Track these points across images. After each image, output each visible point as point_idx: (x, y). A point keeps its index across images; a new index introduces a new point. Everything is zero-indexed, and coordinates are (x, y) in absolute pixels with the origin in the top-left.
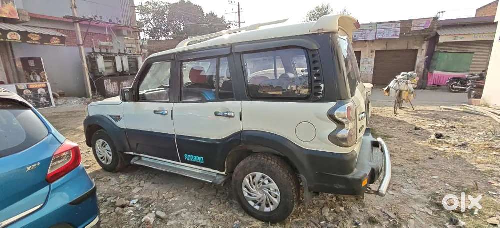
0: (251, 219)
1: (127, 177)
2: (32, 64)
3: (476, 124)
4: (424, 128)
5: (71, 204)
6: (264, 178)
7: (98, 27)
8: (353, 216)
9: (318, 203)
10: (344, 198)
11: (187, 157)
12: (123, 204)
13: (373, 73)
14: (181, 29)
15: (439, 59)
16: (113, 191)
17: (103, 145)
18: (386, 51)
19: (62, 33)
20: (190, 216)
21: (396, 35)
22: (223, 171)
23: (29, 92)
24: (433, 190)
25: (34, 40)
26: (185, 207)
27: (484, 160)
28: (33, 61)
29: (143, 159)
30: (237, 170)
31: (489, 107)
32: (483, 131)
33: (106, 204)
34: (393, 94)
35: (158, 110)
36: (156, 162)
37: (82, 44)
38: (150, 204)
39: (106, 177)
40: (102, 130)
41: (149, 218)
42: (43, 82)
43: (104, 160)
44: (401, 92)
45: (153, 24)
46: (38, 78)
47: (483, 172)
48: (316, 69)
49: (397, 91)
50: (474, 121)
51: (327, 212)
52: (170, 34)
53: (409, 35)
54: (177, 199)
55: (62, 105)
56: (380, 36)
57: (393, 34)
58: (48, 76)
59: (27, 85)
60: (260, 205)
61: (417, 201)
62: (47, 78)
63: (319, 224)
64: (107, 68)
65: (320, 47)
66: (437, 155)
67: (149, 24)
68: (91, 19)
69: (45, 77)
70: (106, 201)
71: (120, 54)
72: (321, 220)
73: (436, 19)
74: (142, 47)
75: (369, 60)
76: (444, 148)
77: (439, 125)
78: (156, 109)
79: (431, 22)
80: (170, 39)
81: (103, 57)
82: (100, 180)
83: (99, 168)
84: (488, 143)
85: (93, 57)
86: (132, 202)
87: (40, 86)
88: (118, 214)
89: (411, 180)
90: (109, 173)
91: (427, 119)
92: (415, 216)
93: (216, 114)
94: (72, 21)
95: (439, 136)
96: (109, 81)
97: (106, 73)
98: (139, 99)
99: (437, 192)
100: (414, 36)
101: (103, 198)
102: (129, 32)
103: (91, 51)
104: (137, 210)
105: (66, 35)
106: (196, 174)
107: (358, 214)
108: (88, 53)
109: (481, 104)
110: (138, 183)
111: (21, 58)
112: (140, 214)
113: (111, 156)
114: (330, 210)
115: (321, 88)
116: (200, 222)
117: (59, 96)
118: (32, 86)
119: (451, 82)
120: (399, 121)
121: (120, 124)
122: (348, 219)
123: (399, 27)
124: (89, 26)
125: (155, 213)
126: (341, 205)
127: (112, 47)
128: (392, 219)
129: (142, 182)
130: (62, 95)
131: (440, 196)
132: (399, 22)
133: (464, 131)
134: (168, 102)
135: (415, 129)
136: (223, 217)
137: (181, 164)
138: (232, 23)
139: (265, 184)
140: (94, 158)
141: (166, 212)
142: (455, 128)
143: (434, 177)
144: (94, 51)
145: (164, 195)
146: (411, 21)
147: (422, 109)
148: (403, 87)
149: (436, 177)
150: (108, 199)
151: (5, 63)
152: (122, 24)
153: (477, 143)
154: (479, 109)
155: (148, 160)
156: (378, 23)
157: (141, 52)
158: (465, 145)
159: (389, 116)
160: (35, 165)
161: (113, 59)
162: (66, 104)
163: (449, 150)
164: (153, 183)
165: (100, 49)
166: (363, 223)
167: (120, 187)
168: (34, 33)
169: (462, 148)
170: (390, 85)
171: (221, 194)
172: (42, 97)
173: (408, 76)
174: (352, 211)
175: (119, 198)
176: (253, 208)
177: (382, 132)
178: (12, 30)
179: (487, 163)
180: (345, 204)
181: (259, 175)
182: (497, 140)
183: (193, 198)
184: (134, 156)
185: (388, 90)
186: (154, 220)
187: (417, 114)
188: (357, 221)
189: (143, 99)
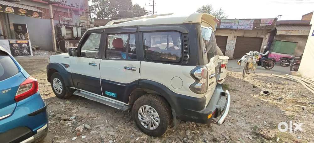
0: (141, 134)
1: (70, 102)
2: (20, 28)
3: (291, 87)
4: (259, 87)
5: (29, 115)
6: (151, 109)
7: (64, 8)
8: (204, 136)
9: (185, 127)
10: (201, 125)
11: (107, 93)
12: (65, 118)
13: (234, 50)
14: (117, 13)
15: (275, 45)
16: (61, 110)
17: (58, 82)
18: (244, 37)
19: (40, 10)
20: (105, 129)
21: (251, 28)
22: (128, 103)
23: (17, 45)
24: (255, 124)
25: (22, 13)
26: (103, 123)
27: (290, 109)
28: (21, 26)
29: (81, 92)
30: (135, 103)
31: (301, 77)
32: (294, 91)
33: (55, 117)
34: (243, 64)
35: (91, 63)
36: (88, 94)
37: (52, 17)
38: (82, 120)
39: (57, 102)
40: (57, 72)
41: (80, 128)
42: (26, 40)
43: (57, 91)
44: (248, 63)
45: (99, 8)
46: (23, 37)
47: (288, 116)
48: (186, 45)
49: (246, 62)
50: (290, 85)
51: (188, 133)
52: (110, 16)
53: (258, 28)
54: (99, 118)
55: (37, 55)
56: (240, 28)
57: (249, 26)
58: (30, 36)
59: (16, 41)
60: (147, 125)
61: (244, 130)
62: (29, 37)
63: (183, 139)
64: (67, 34)
65: (189, 32)
66: (263, 104)
67: (97, 8)
68: (59, 3)
69: (27, 36)
70: (55, 116)
71: (76, 26)
72: (184, 137)
73: (276, 19)
74: (91, 23)
75: (233, 42)
76: (268, 100)
77: (268, 86)
78: (90, 62)
79: (273, 21)
80: (109, 19)
81: (65, 27)
82: (54, 103)
83: (54, 95)
84: (295, 99)
85: (59, 26)
86: (71, 118)
87: (24, 42)
88: (61, 124)
89: (243, 118)
90: (60, 99)
91: (262, 81)
92: (241, 139)
93: (126, 68)
94: (47, 3)
95: (266, 92)
96: (68, 42)
97: (67, 37)
98: (80, 55)
99: (258, 126)
100: (262, 29)
101: (53, 114)
102: (83, 13)
103: (58, 22)
104: (74, 123)
105: (43, 11)
106: (112, 104)
107: (207, 135)
108: (56, 24)
109: (297, 74)
110: (77, 107)
111: (14, 24)
112: (74, 125)
113: (62, 88)
114: (191, 132)
115: (188, 57)
116: (110, 133)
117: (35, 49)
118: (19, 41)
119: (281, 60)
120: (245, 81)
121: (69, 70)
122: (200, 138)
123: (253, 22)
124: (58, 7)
125: (84, 125)
126: (198, 130)
127: (71, 21)
128: (227, 139)
129: (79, 106)
130: (38, 49)
131: (259, 128)
132: (253, 19)
133: (283, 91)
134: (98, 58)
135: (253, 87)
136: (125, 131)
137: (103, 97)
138: (148, 12)
139: (151, 113)
140: (52, 89)
141: (91, 125)
142: (277, 88)
143: (258, 117)
144: (60, 23)
145: (91, 115)
146: (260, 20)
147: (261, 75)
148: (250, 60)
149: (259, 117)
150: (57, 115)
151: (3, 26)
152: (79, 7)
153: (289, 98)
154: (294, 78)
155: (84, 93)
156: (240, 19)
157: (90, 26)
158: (281, 99)
159: (239, 78)
160: (8, 90)
161: (72, 29)
162: (39, 54)
163: (270, 101)
164: (86, 107)
165: (64, 22)
166: (209, 141)
167: (65, 108)
168: (23, 9)
169: (279, 101)
170: (242, 59)
171: (126, 117)
172: (25, 49)
173: (254, 54)
174: (204, 133)
175: (63, 115)
176: (143, 126)
177: (233, 87)
178: (9, 5)
179: (291, 111)
180: (201, 129)
181: (148, 107)
182: (301, 97)
183: (109, 118)
184: (76, 90)
185: (240, 62)
186: (83, 129)
187: (256, 78)
188: (205, 139)
189: (84, 55)
